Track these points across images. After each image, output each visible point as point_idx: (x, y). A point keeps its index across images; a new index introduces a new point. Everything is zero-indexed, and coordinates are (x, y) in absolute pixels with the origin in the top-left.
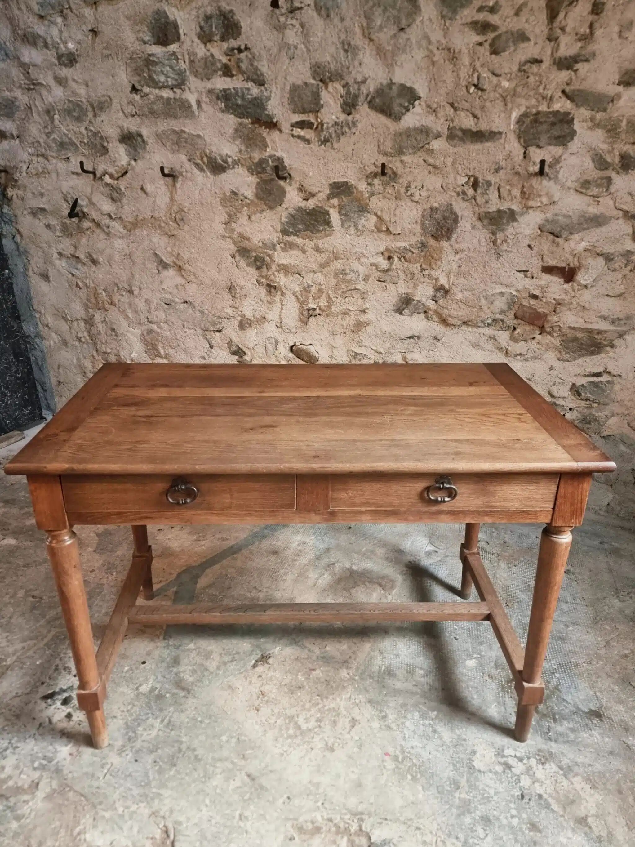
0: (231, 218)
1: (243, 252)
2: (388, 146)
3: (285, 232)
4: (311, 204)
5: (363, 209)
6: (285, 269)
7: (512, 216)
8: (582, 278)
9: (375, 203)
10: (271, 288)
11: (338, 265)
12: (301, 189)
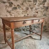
0: (6, 8)
1: (8, 11)
2: (22, 2)
3: (12, 9)
4: (15, 7)
5: (20, 7)
6: (13, 13)
7: (33, 8)
8: (38, 13)
9: (21, 7)
10: (11, 15)
11: (18, 12)
12: (14, 5)
